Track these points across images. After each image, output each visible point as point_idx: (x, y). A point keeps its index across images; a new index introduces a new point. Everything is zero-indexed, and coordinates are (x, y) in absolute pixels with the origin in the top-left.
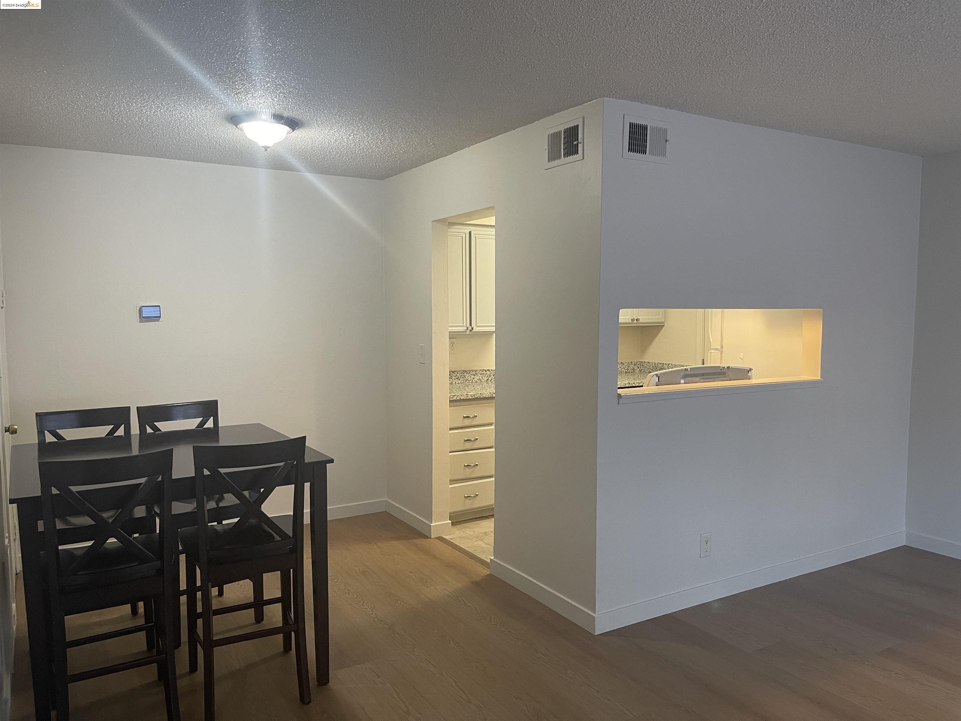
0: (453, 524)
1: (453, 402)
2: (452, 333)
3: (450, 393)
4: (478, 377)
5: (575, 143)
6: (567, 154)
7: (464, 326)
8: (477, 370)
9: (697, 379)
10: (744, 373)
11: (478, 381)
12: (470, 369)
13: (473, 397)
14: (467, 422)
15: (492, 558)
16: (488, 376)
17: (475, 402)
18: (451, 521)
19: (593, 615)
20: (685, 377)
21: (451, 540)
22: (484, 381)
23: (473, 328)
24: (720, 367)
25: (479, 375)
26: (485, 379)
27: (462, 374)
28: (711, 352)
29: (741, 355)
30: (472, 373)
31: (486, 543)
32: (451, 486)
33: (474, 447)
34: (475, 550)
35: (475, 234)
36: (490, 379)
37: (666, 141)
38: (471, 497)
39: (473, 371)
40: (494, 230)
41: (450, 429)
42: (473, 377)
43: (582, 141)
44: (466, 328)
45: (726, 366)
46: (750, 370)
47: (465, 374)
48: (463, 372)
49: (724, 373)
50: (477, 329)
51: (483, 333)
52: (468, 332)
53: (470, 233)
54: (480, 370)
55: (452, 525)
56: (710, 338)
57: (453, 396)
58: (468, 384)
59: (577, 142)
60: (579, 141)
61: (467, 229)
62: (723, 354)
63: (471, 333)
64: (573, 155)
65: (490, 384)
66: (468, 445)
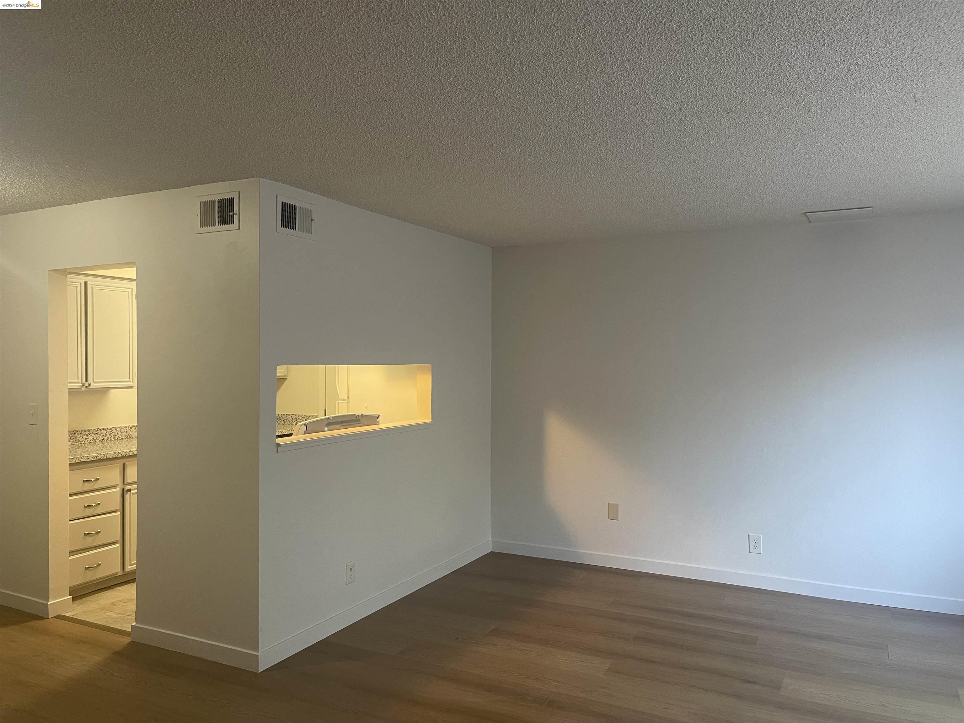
0: (74, 599)
1: (73, 465)
2: (71, 390)
3: (69, 455)
4: (92, 437)
5: (231, 214)
6: (221, 223)
7: (79, 383)
8: (90, 430)
9: (338, 426)
10: (374, 419)
11: (91, 441)
12: (82, 429)
13: (95, 459)
14: (88, 486)
15: (134, 624)
16: (103, 435)
17: (98, 464)
18: (71, 597)
19: (255, 653)
20: (328, 425)
21: (74, 617)
22: (99, 441)
23: (90, 385)
24: (355, 415)
25: (93, 435)
26: (101, 439)
27: (73, 435)
28: (339, 402)
29: (366, 405)
30: (85, 433)
31: (116, 613)
32: (70, 558)
33: (96, 512)
34: (106, 622)
35: (91, 285)
36: (106, 438)
37: (312, 220)
38: (93, 567)
39: (85, 431)
40: (135, 283)
41: (69, 495)
42: (85, 437)
43: (237, 212)
44: (82, 385)
45: (360, 413)
46: (379, 416)
47: (76, 434)
48: (74, 433)
49: (359, 420)
50: (95, 386)
51: (101, 389)
52: (84, 389)
53: (86, 283)
54: (94, 429)
55: (73, 601)
56: (338, 390)
57: (72, 459)
58: (80, 445)
59: (232, 213)
60: (235, 212)
61: (82, 279)
62: (350, 403)
63: (87, 389)
64: (228, 224)
65: (106, 444)
66: (89, 512)
